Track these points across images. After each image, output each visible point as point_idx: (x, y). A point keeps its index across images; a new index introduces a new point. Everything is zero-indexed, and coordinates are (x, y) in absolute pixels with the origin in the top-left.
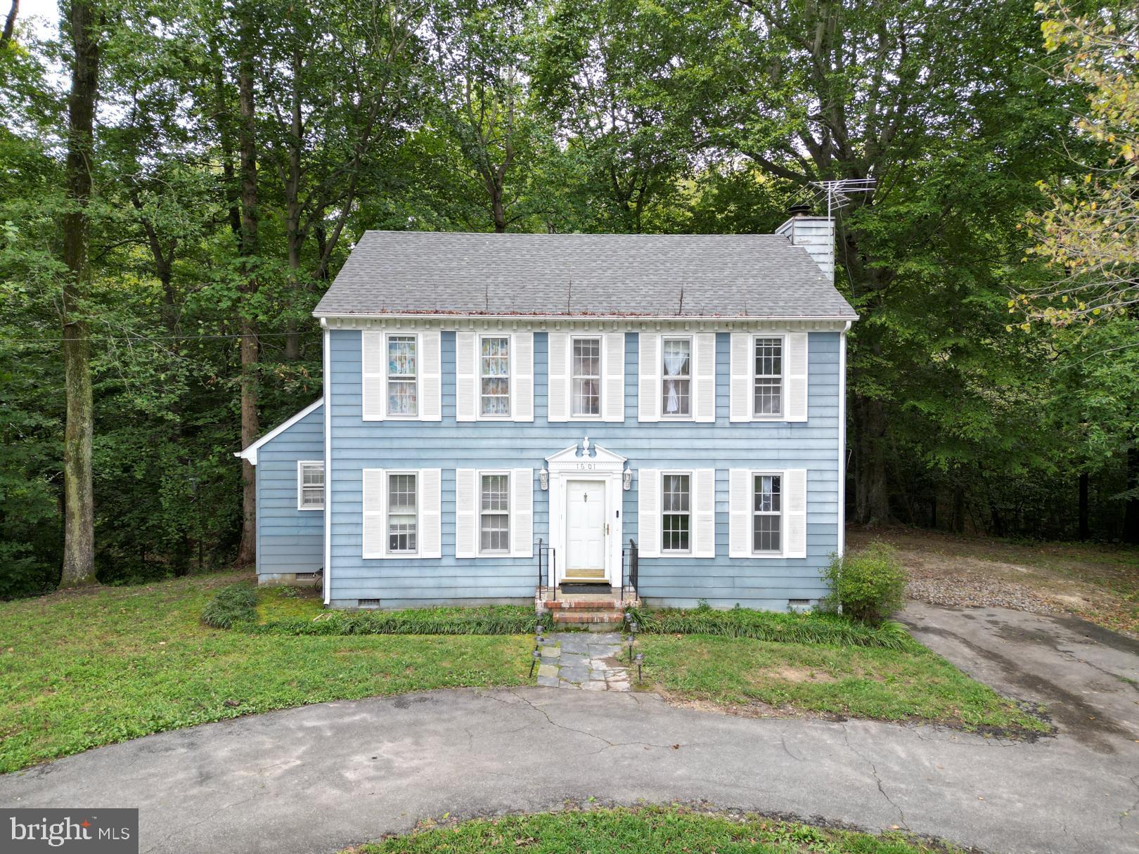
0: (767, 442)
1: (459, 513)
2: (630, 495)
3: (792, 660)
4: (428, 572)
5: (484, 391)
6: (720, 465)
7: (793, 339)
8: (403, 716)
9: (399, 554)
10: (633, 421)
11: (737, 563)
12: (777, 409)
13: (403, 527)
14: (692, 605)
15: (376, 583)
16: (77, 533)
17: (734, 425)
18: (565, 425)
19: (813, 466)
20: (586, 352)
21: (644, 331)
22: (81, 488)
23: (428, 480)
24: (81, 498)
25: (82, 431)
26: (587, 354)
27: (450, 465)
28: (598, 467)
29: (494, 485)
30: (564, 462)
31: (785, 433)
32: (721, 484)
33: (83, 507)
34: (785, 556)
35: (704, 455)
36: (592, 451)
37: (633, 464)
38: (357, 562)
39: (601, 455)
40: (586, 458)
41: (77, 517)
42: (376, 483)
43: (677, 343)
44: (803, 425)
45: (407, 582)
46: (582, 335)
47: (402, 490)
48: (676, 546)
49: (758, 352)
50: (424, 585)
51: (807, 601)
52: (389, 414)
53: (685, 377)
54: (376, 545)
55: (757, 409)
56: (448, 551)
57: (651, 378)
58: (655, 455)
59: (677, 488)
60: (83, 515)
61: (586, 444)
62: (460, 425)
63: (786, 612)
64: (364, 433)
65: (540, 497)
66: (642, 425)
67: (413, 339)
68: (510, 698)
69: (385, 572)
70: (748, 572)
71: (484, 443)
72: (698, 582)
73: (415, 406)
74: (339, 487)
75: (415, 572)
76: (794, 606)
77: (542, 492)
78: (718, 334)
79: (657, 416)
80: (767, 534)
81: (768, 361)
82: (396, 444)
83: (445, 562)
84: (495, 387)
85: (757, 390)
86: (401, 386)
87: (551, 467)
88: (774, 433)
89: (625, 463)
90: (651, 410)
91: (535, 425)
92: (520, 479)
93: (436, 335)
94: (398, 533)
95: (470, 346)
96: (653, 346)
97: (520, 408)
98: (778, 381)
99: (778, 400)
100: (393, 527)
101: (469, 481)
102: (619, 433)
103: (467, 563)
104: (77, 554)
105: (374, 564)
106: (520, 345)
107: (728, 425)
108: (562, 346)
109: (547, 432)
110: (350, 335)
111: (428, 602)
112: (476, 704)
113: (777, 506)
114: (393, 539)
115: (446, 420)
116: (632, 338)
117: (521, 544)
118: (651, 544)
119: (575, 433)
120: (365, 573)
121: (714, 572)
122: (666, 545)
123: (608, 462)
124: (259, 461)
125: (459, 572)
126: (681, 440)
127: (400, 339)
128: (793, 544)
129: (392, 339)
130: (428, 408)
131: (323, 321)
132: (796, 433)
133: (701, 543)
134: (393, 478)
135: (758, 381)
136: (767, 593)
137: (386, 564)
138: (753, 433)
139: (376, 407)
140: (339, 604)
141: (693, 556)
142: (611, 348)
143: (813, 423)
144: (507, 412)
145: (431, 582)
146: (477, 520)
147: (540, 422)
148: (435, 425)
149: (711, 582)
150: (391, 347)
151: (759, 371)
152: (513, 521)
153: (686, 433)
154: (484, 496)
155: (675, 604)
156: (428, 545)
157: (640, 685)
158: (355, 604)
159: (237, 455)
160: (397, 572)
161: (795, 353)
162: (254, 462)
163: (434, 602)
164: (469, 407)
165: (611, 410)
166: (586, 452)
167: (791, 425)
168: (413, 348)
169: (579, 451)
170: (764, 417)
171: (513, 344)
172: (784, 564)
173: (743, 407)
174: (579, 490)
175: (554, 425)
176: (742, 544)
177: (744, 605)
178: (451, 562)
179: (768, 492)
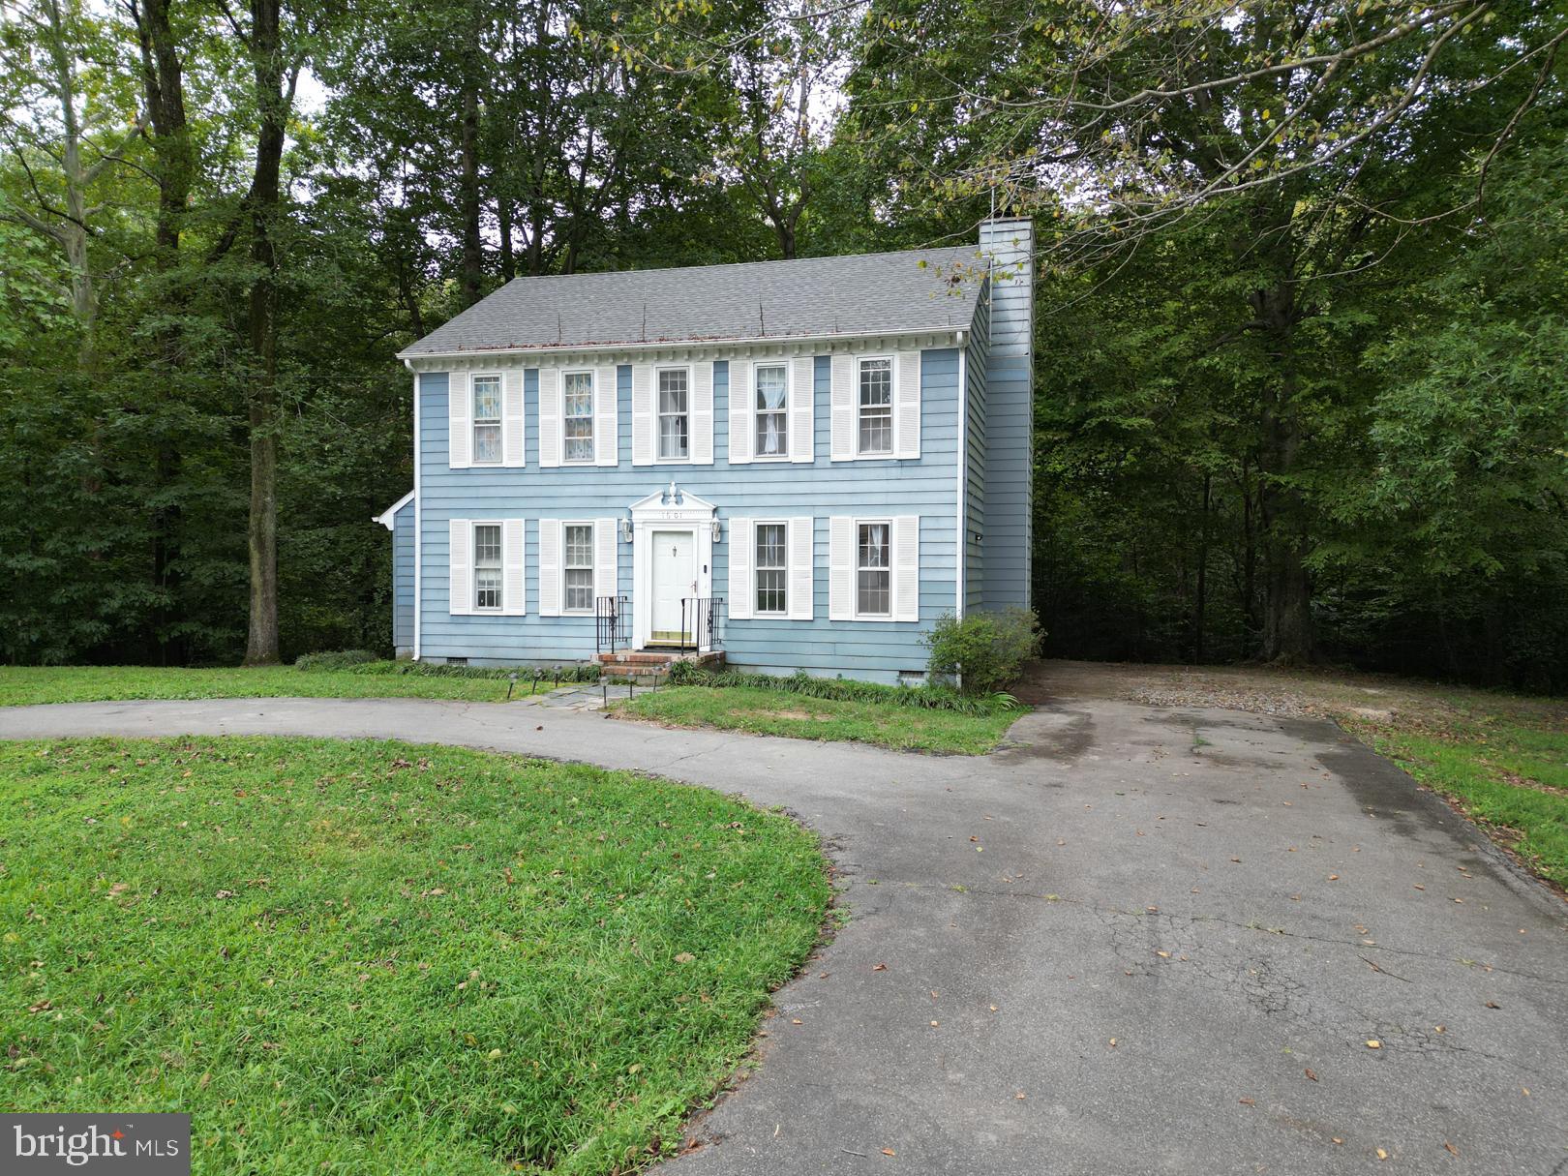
0: (874, 484)
1: (542, 567)
2: (719, 544)
4: (512, 630)
5: (569, 433)
6: (819, 513)
7: (903, 359)
9: (487, 611)
10: (723, 462)
11: (839, 626)
12: (888, 446)
13: (490, 583)
14: (790, 673)
15: (464, 641)
16: (259, 609)
17: (837, 465)
18: (651, 469)
19: (926, 511)
20: (674, 385)
21: (735, 358)
22: (262, 564)
23: (512, 532)
24: (263, 573)
25: (265, 504)
26: (673, 388)
27: (533, 515)
28: (685, 516)
29: (578, 535)
30: (649, 512)
31: (895, 472)
32: (820, 534)
33: (265, 583)
34: (894, 619)
35: (802, 500)
36: (678, 497)
37: (724, 513)
38: (445, 618)
39: (688, 503)
40: (672, 505)
41: (259, 592)
42: (462, 535)
43: (771, 370)
44: (915, 463)
45: (494, 641)
46: (668, 365)
47: (488, 541)
48: (772, 607)
49: (864, 377)
50: (508, 645)
51: (922, 673)
52: (476, 459)
53: (781, 411)
54: (463, 601)
55: (863, 446)
56: (532, 608)
57: (744, 412)
58: (747, 501)
59: (771, 541)
60: (264, 591)
61: (672, 490)
62: (544, 471)
63: (896, 685)
64: (451, 481)
65: (624, 550)
66: (735, 467)
67: (496, 379)
69: (471, 629)
70: (851, 637)
71: (569, 491)
72: (794, 648)
73: (499, 452)
74: (429, 538)
75: (500, 630)
76: (905, 679)
77: (626, 545)
78: (816, 359)
79: (750, 457)
80: (874, 591)
81: (876, 388)
82: (482, 492)
83: (529, 620)
84: (578, 427)
85: (863, 423)
86: (486, 430)
87: (635, 517)
88: (882, 473)
89: (715, 511)
90: (743, 447)
91: (620, 469)
92: (604, 529)
93: (519, 373)
94: (486, 589)
95: (553, 384)
96: (744, 374)
97: (604, 452)
98: (887, 410)
99: (888, 433)
100: (482, 583)
101: (552, 533)
102: (708, 477)
103: (551, 621)
104: (259, 632)
105: (461, 620)
106: (603, 380)
107: (829, 465)
108: (647, 381)
109: (633, 478)
110: (438, 379)
111: (513, 663)
113: (885, 561)
114: (481, 595)
115: (530, 466)
116: (721, 367)
117: (606, 597)
118: (742, 603)
119: (661, 477)
120: (453, 629)
121: (813, 636)
122: (761, 606)
123: (695, 511)
124: (396, 527)
125: (544, 631)
126: (776, 484)
127: (488, 379)
128: (903, 606)
129: (477, 380)
130: (512, 455)
131: (407, 363)
132: (907, 472)
133: (799, 605)
134: (479, 529)
135: (863, 411)
136: (873, 663)
137: (472, 620)
138: (857, 474)
139: (462, 452)
140: (429, 661)
141: (789, 617)
142: (699, 380)
143: (926, 460)
144: (591, 457)
145: (514, 642)
146: (561, 576)
147: (624, 466)
148: (519, 471)
149: (808, 648)
150: (478, 389)
151: (864, 400)
152: (597, 576)
153: (782, 475)
154: (569, 550)
155: (770, 672)
156: (512, 603)
157: (605, 708)
158: (444, 662)
159: (375, 519)
160: (484, 630)
161: (905, 374)
162: (391, 527)
163: (519, 663)
164: (552, 452)
165: (700, 452)
166: (673, 499)
167: (902, 463)
168: (497, 387)
169: (665, 497)
170: (871, 454)
171: (596, 380)
172: (892, 628)
173: (846, 443)
174: (666, 544)
175: (639, 470)
176: (844, 604)
177: (847, 676)
178: (537, 621)
179: (872, 543)
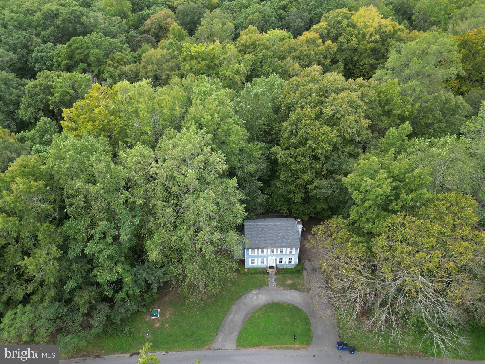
1: (259, 261)
2: (276, 260)
3: (291, 279)
4: (256, 265)
5: (262, 253)
6: (286, 257)
8: (260, 291)
15: (251, 266)
18: (270, 255)
19: (295, 257)
23: (256, 259)
26: (272, 250)
27: (258, 258)
29: (262, 259)
30: (269, 258)
32: (286, 259)
35: (284, 257)
42: (250, 260)
47: (253, 260)
48: (281, 263)
50: (255, 267)
52: (252, 254)
53: (282, 251)
54: (250, 263)
57: (279, 251)
58: (279, 257)
59: (281, 259)
62: (259, 255)
64: (249, 256)
66: (278, 255)
67: (254, 249)
68: (267, 288)
70: (288, 265)
71: (262, 256)
73: (254, 254)
77: (267, 260)
78: (286, 249)
80: (290, 262)
81: (291, 250)
82: (253, 256)
85: (290, 252)
86: (253, 252)
89: (276, 257)
90: (279, 253)
92: (265, 259)
93: (257, 249)
95: (260, 249)
96: (279, 249)
97: (265, 254)
99: (292, 252)
100: (253, 262)
101: (260, 259)
102: (275, 255)
107: (287, 254)
109: (268, 255)
112: (265, 289)
116: (277, 249)
117: (265, 263)
118: (278, 263)
120: (249, 266)
123: (274, 258)
125: (259, 265)
126: (282, 256)
128: (293, 263)
129: (252, 249)
133: (283, 263)
138: (289, 255)
140: (247, 269)
142: (275, 249)
143: (295, 254)
146: (261, 262)
148: (256, 255)
149: (284, 266)
155: (280, 267)
156: (256, 263)
157: (277, 286)
160: (253, 265)
161: (294, 250)
166: (272, 257)
167: (293, 254)
170: (291, 254)
171: (265, 249)
172: (291, 264)
174: (271, 260)
176: (287, 263)
179: (290, 259)
